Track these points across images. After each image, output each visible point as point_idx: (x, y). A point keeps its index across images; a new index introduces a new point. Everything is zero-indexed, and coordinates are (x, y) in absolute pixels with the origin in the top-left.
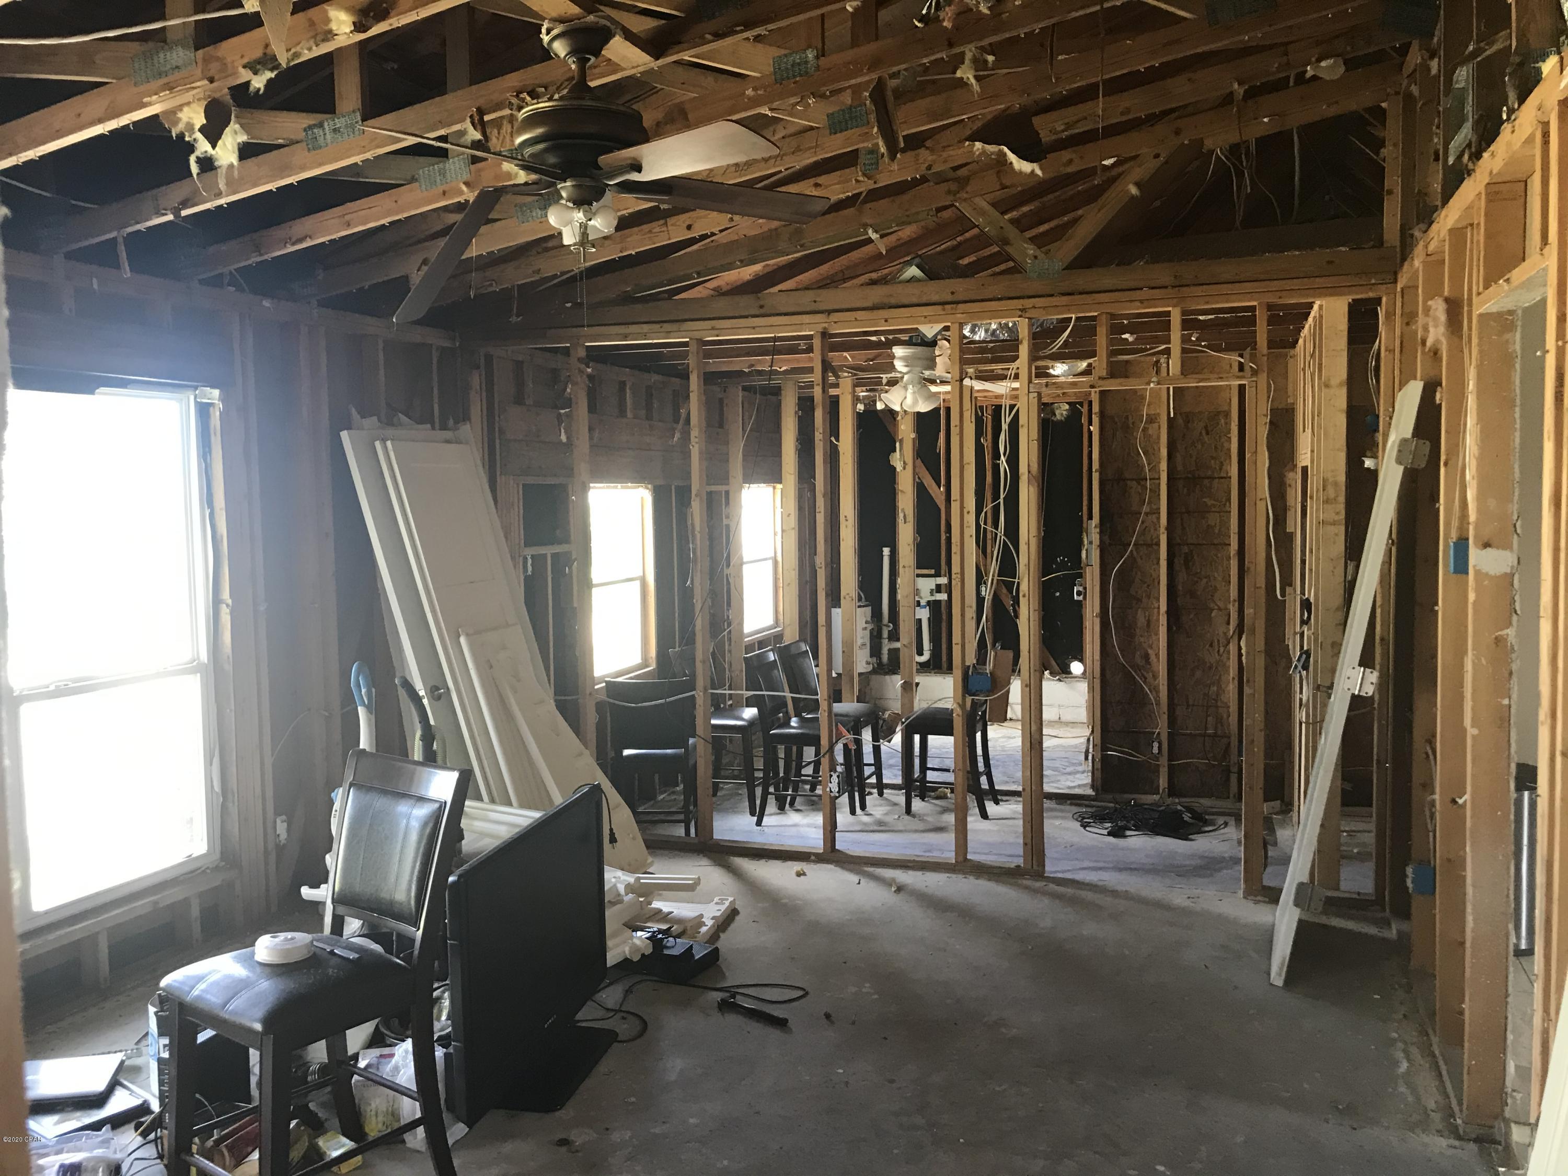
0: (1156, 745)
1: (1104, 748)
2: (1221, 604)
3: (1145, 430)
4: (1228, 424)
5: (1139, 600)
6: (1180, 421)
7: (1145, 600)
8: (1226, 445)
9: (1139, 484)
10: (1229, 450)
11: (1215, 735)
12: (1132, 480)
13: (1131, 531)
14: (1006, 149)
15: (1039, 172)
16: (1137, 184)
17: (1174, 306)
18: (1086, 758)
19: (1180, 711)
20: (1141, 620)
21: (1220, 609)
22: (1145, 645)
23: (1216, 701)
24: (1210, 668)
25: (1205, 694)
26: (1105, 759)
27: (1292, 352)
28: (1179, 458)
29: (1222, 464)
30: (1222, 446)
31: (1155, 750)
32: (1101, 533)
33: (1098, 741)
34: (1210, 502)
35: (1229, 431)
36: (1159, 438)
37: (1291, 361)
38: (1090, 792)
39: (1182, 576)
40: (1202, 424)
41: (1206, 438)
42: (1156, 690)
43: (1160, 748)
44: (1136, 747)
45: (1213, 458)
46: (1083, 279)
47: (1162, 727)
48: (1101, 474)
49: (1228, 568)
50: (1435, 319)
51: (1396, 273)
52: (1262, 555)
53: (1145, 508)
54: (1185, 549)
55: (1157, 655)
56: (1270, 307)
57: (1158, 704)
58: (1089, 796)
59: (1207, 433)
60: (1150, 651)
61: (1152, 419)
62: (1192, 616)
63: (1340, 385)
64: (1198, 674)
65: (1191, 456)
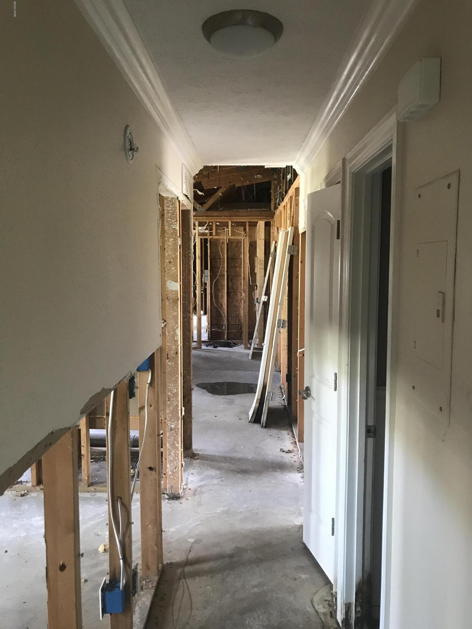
0: (224, 327)
1: (211, 329)
2: (240, 291)
3: (221, 246)
4: (241, 245)
5: (220, 290)
6: (230, 244)
7: (221, 290)
8: (241, 250)
9: (220, 260)
10: (241, 252)
11: (238, 324)
12: (218, 259)
13: (218, 271)
14: (197, 190)
15: (203, 194)
16: (222, 193)
17: (230, 221)
18: (207, 332)
19: (230, 318)
20: (220, 295)
21: (239, 292)
22: (221, 302)
23: (239, 315)
24: (237, 307)
25: (236, 314)
26: (211, 331)
27: (256, 227)
28: (229, 253)
29: (240, 255)
30: (240, 250)
31: (224, 328)
32: (210, 272)
33: (210, 327)
34: (237, 265)
35: (241, 247)
36: (224, 248)
37: (256, 230)
38: (208, 340)
39: (230, 284)
40: (235, 245)
41: (236, 248)
42: (224, 313)
43: (225, 328)
44: (219, 328)
45: (237, 254)
46: (209, 213)
47: (225, 323)
48: (210, 257)
49: (241, 282)
50: (275, 231)
51: (273, 217)
52: (248, 275)
53: (221, 266)
54: (231, 277)
55: (224, 304)
56: (249, 222)
57: (224, 317)
58: (208, 341)
59: (236, 247)
60: (222, 303)
61: (223, 243)
62: (233, 294)
63: (263, 239)
64: (234, 308)
65: (232, 253)
